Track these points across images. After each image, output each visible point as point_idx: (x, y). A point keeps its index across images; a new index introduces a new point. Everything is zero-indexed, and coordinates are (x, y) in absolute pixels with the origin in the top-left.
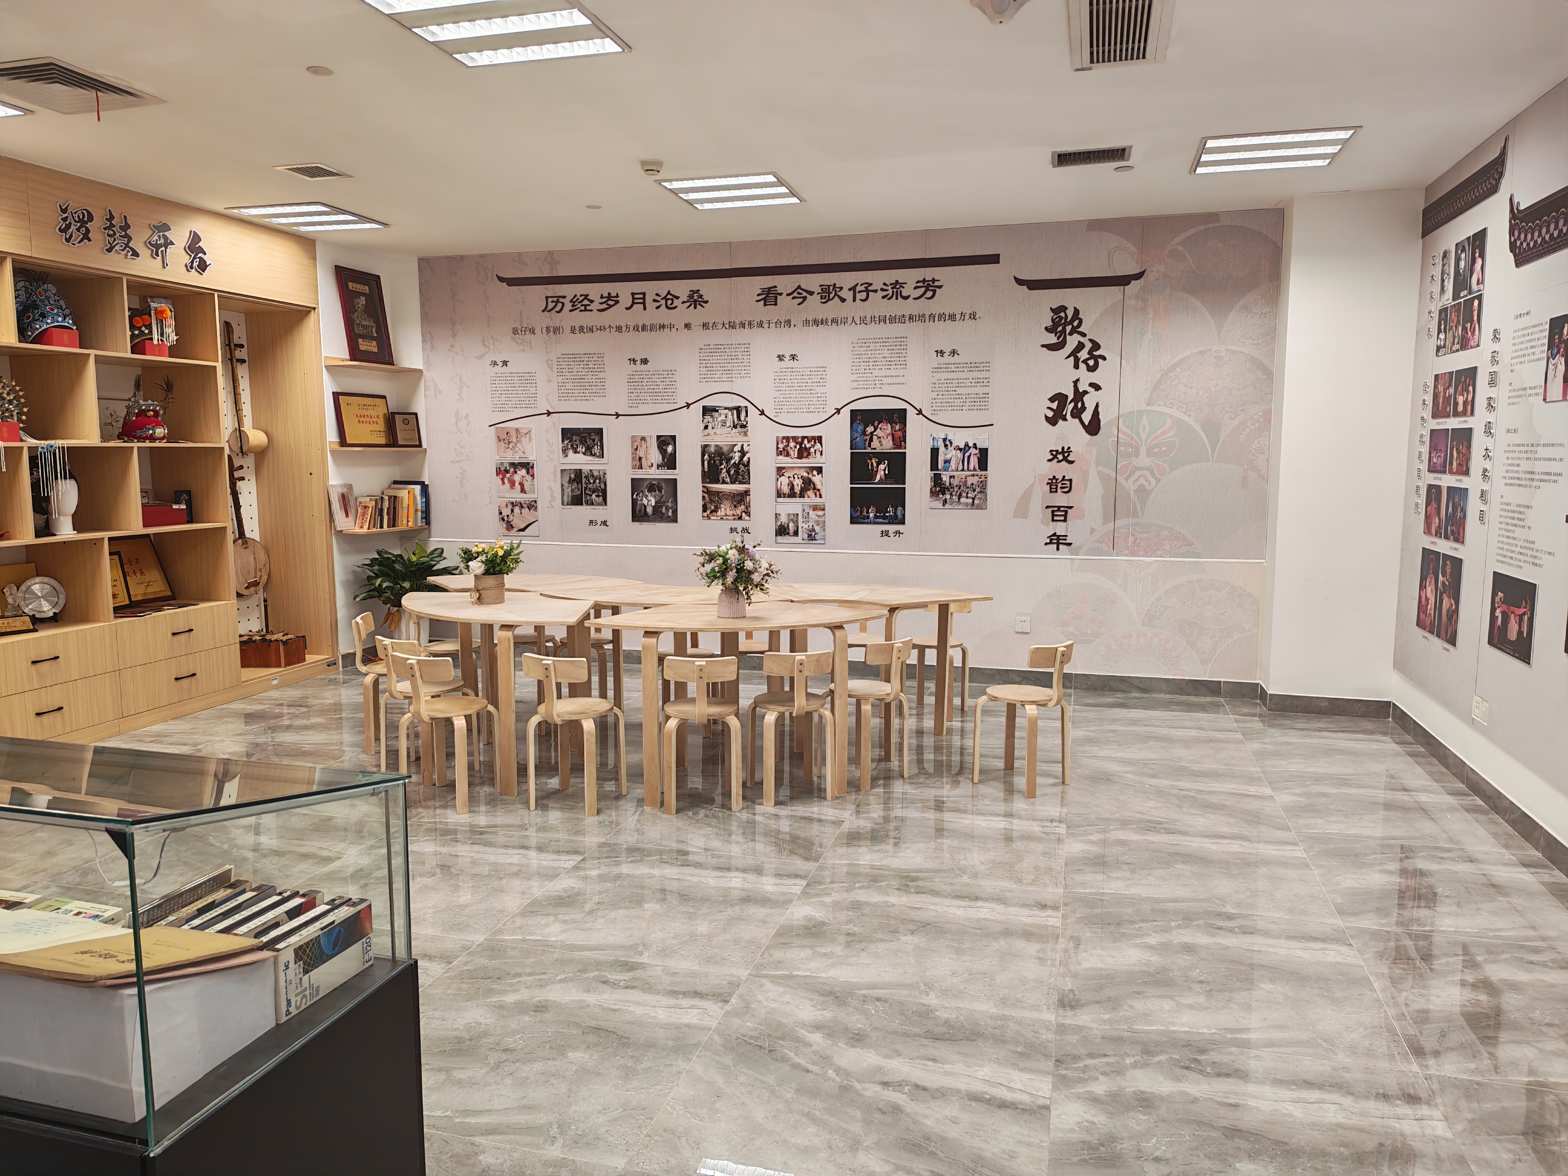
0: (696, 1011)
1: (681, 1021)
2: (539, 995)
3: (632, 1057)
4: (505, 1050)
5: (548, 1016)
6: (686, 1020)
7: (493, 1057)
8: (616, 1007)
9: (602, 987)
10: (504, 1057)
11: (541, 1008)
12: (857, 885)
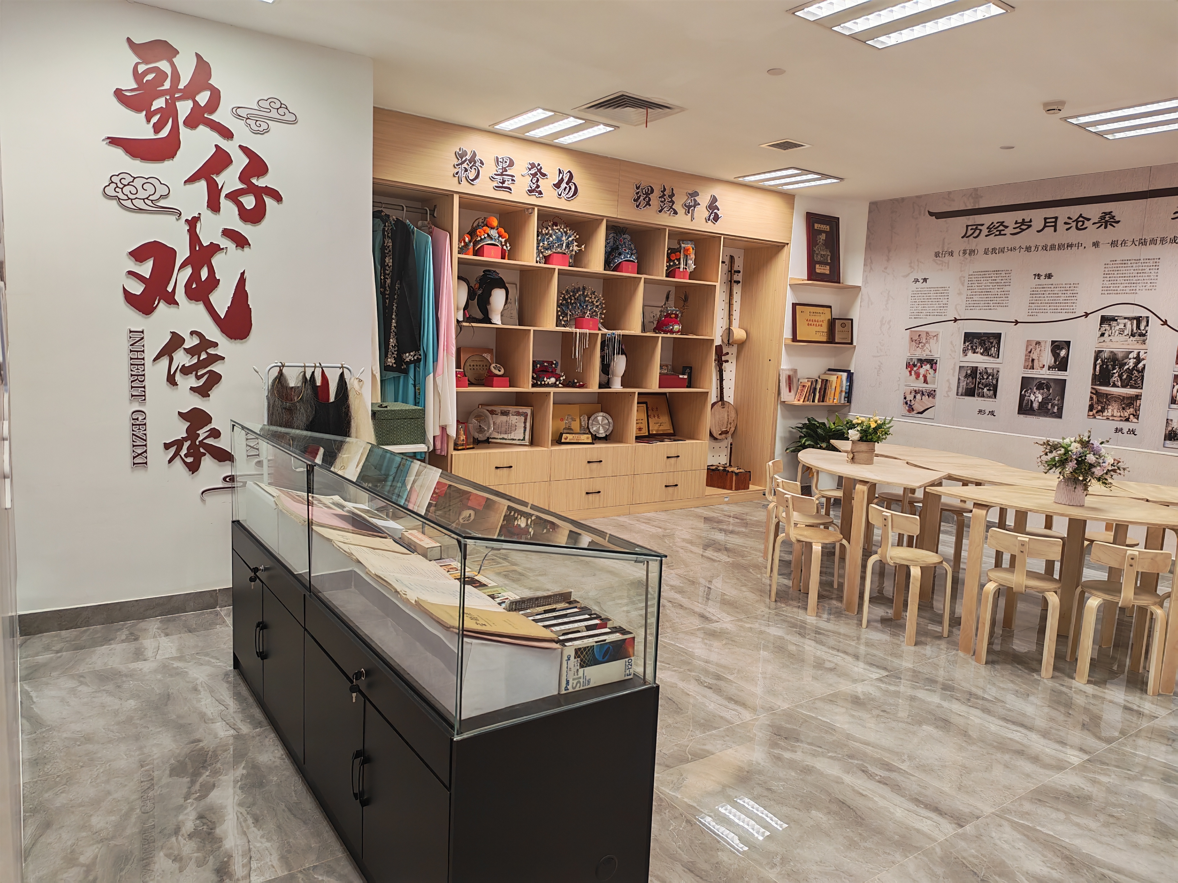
0: (929, 822)
1: (914, 825)
2: (809, 761)
3: (860, 834)
4: (769, 789)
5: (809, 778)
6: (918, 825)
7: (758, 790)
8: (864, 793)
9: (860, 773)
10: (766, 793)
11: (807, 770)
12: (1144, 778)
